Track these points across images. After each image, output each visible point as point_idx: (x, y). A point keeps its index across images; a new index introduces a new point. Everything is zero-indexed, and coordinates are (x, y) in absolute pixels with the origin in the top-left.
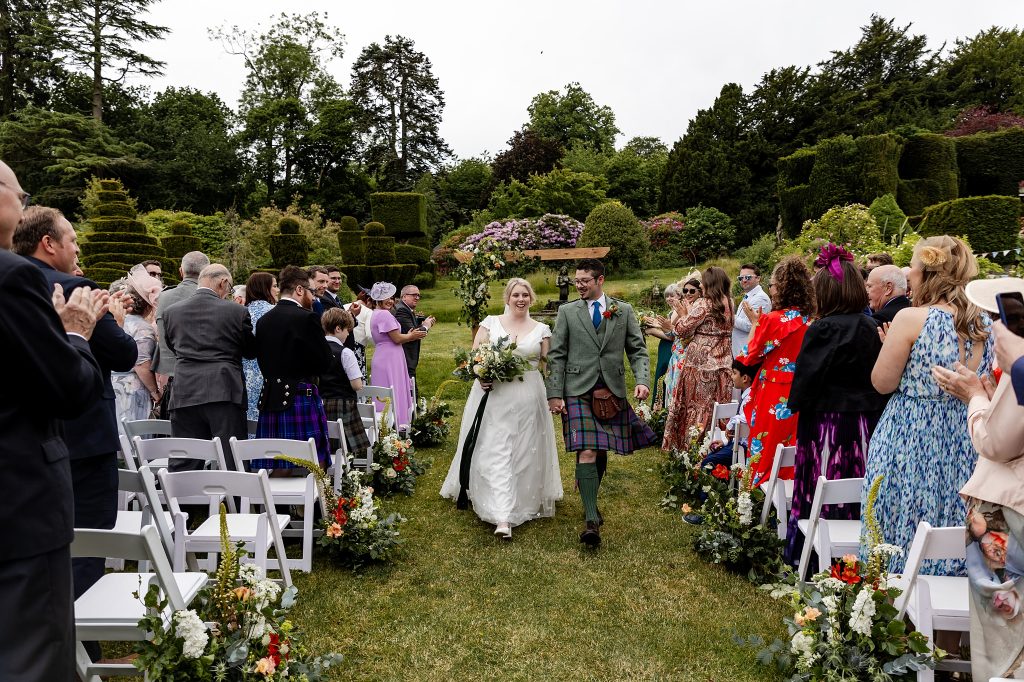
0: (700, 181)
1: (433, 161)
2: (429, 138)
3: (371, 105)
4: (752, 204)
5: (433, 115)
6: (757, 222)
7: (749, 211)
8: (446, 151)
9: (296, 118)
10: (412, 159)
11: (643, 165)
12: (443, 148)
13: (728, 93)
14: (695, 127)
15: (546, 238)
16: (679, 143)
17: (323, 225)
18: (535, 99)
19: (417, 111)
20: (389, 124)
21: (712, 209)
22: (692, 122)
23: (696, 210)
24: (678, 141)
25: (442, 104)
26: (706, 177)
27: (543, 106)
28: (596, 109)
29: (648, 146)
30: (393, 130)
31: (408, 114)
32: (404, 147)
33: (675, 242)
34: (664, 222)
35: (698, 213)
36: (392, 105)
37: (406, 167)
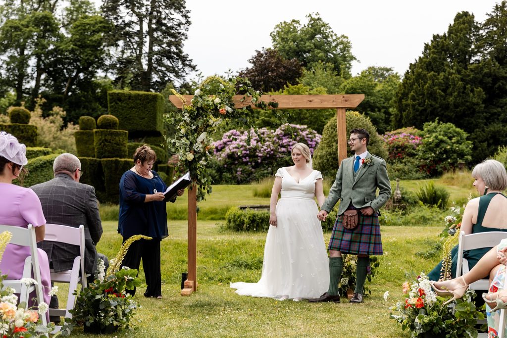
0: (435, 99)
1: (178, 75)
2: (174, 53)
3: (120, 21)
4: (486, 124)
5: (179, 33)
6: (491, 141)
7: (483, 131)
8: (190, 66)
9: (49, 31)
10: (157, 72)
11: (378, 88)
12: (187, 63)
13: (461, 20)
14: (430, 49)
15: (284, 147)
16: (415, 65)
17: (64, 127)
18: (278, 26)
19: (164, 28)
20: (137, 39)
21: (449, 125)
22: (427, 46)
23: (433, 125)
24: (413, 62)
25: (188, 22)
26: (441, 96)
27: (285, 33)
28: (334, 38)
29: (382, 75)
30: (141, 44)
31: (156, 30)
32: (150, 60)
33: (412, 155)
34: (401, 136)
35: (435, 128)
36: (141, 21)
37: (150, 79)
